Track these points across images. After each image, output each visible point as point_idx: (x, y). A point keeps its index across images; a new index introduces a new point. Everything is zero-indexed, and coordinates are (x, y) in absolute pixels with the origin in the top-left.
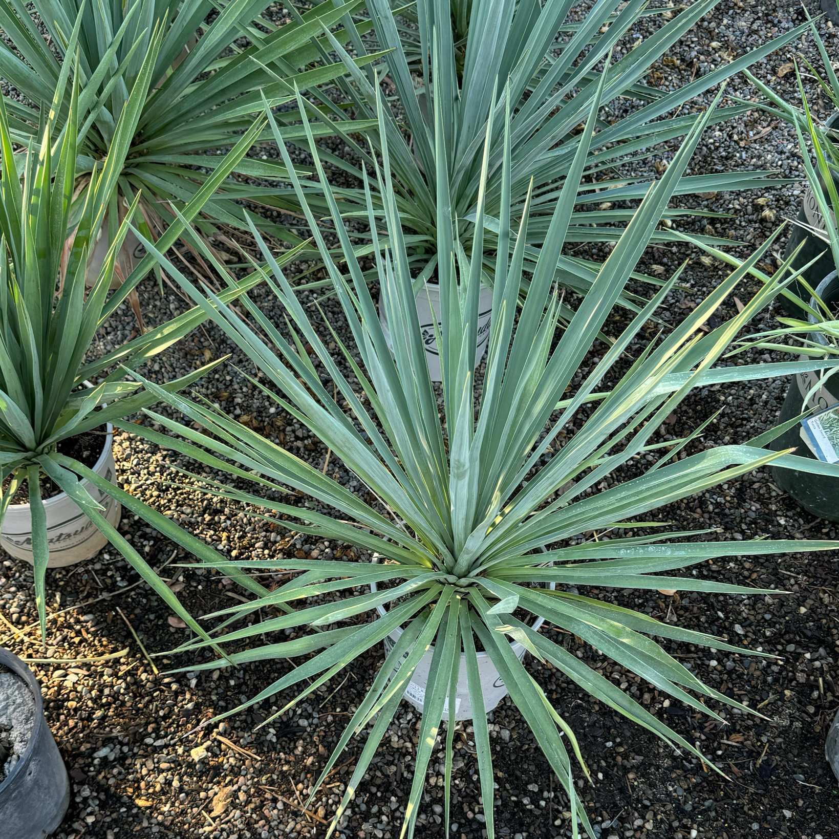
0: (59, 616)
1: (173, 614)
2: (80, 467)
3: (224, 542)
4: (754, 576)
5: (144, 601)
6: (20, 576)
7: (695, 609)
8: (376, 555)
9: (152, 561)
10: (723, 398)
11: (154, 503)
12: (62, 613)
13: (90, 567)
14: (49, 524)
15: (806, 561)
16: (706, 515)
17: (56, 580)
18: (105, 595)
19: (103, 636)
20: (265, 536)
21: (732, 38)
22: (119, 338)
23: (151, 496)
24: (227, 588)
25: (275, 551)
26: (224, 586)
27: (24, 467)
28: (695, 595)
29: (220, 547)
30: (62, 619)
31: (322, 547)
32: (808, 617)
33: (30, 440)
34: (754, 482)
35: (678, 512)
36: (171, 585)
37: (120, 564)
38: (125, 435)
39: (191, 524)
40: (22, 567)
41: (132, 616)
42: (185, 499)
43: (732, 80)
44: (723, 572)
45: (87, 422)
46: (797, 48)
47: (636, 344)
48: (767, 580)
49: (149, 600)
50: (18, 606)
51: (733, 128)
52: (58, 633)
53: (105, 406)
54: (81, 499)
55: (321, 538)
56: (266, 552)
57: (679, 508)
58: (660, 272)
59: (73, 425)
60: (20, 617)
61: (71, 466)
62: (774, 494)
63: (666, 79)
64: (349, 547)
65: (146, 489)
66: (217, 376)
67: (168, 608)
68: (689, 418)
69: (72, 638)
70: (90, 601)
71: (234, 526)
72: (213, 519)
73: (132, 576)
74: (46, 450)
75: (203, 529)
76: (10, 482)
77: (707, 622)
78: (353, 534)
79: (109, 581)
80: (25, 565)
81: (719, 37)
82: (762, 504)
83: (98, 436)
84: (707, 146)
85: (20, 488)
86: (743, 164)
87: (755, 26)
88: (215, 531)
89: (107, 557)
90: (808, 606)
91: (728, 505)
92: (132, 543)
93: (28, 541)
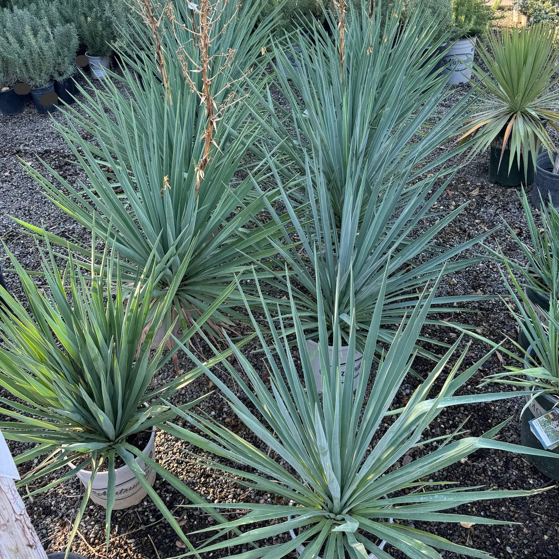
0: (116, 540)
1: (179, 539)
2: (136, 450)
3: (211, 495)
4: (516, 515)
5: (164, 531)
6: (97, 515)
7: (483, 536)
8: (291, 501)
9: (170, 506)
10: (493, 408)
11: (174, 471)
12: (118, 538)
13: (136, 510)
14: (117, 482)
15: (546, 506)
16: (487, 478)
17: (116, 518)
18: (143, 527)
19: (139, 553)
20: (234, 491)
21: (486, 217)
22: (165, 377)
23: (173, 467)
24: (211, 523)
25: (239, 500)
26: (209, 522)
27: (108, 451)
28: (483, 528)
29: (209, 498)
30: (117, 542)
31: (266, 497)
32: (549, 542)
33: (113, 436)
34: (514, 458)
35: (471, 476)
36: (179, 522)
37: (152, 508)
38: (162, 431)
39: (193, 484)
40: (99, 509)
41: (156, 540)
42: (191, 468)
43: (487, 238)
44: (498, 513)
45: (143, 425)
46: (520, 222)
47: (443, 376)
48: (524, 518)
49: (166, 530)
50: (95, 533)
51: (489, 262)
52: (114, 551)
53: (153, 417)
54: (135, 468)
55: (266, 492)
56: (234, 500)
57: (471, 473)
58: (454, 337)
59: (135, 428)
60: (94, 540)
61: (132, 450)
62: (525, 465)
63: (453, 238)
64: (281, 498)
65: (170, 463)
66: (215, 396)
67: (177, 535)
68: (475, 419)
69: (122, 554)
70: (134, 530)
71: (217, 485)
72: (206, 480)
73: (158, 515)
74: (120, 441)
75: (200, 487)
76: (99, 459)
77: (490, 545)
78: (278, 489)
79: (145, 518)
80: (101, 508)
81: (479, 218)
82: (519, 470)
83: (148, 432)
84: (475, 271)
85: (104, 463)
86: (496, 280)
87: (498, 212)
88: (206, 488)
89: (145, 503)
90: (549, 535)
91: (499, 471)
92: (160, 495)
93: (104, 493)
